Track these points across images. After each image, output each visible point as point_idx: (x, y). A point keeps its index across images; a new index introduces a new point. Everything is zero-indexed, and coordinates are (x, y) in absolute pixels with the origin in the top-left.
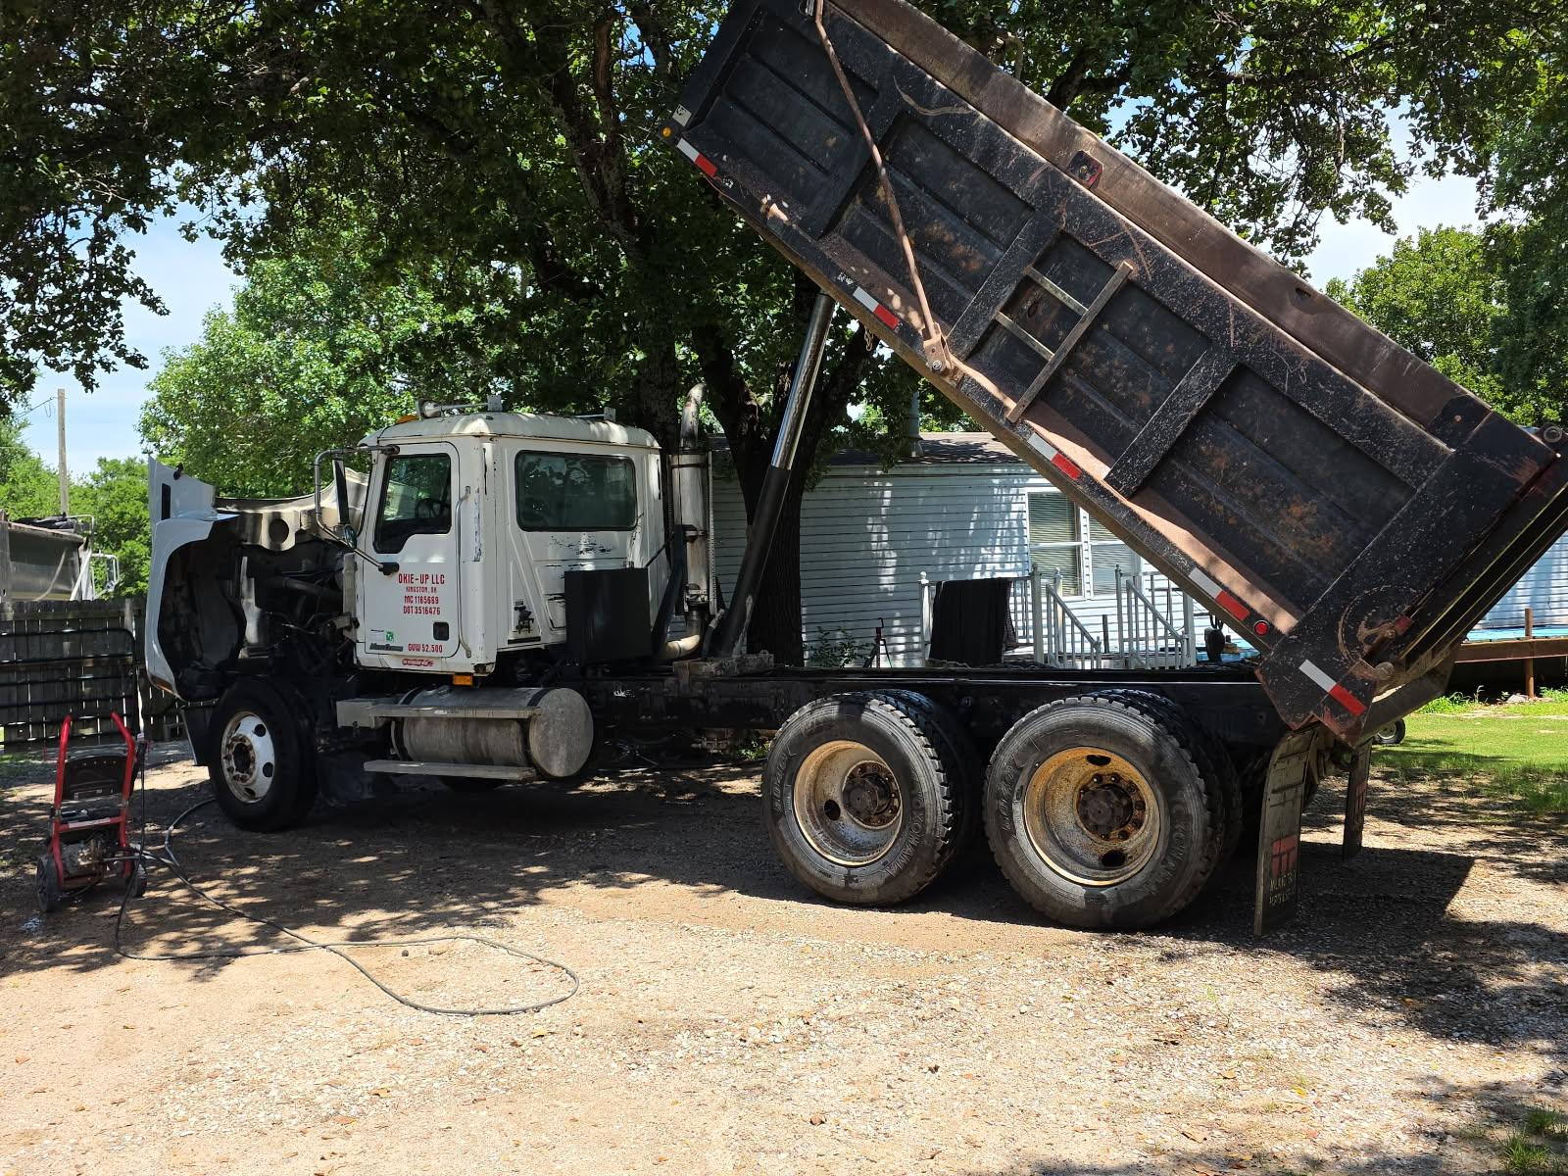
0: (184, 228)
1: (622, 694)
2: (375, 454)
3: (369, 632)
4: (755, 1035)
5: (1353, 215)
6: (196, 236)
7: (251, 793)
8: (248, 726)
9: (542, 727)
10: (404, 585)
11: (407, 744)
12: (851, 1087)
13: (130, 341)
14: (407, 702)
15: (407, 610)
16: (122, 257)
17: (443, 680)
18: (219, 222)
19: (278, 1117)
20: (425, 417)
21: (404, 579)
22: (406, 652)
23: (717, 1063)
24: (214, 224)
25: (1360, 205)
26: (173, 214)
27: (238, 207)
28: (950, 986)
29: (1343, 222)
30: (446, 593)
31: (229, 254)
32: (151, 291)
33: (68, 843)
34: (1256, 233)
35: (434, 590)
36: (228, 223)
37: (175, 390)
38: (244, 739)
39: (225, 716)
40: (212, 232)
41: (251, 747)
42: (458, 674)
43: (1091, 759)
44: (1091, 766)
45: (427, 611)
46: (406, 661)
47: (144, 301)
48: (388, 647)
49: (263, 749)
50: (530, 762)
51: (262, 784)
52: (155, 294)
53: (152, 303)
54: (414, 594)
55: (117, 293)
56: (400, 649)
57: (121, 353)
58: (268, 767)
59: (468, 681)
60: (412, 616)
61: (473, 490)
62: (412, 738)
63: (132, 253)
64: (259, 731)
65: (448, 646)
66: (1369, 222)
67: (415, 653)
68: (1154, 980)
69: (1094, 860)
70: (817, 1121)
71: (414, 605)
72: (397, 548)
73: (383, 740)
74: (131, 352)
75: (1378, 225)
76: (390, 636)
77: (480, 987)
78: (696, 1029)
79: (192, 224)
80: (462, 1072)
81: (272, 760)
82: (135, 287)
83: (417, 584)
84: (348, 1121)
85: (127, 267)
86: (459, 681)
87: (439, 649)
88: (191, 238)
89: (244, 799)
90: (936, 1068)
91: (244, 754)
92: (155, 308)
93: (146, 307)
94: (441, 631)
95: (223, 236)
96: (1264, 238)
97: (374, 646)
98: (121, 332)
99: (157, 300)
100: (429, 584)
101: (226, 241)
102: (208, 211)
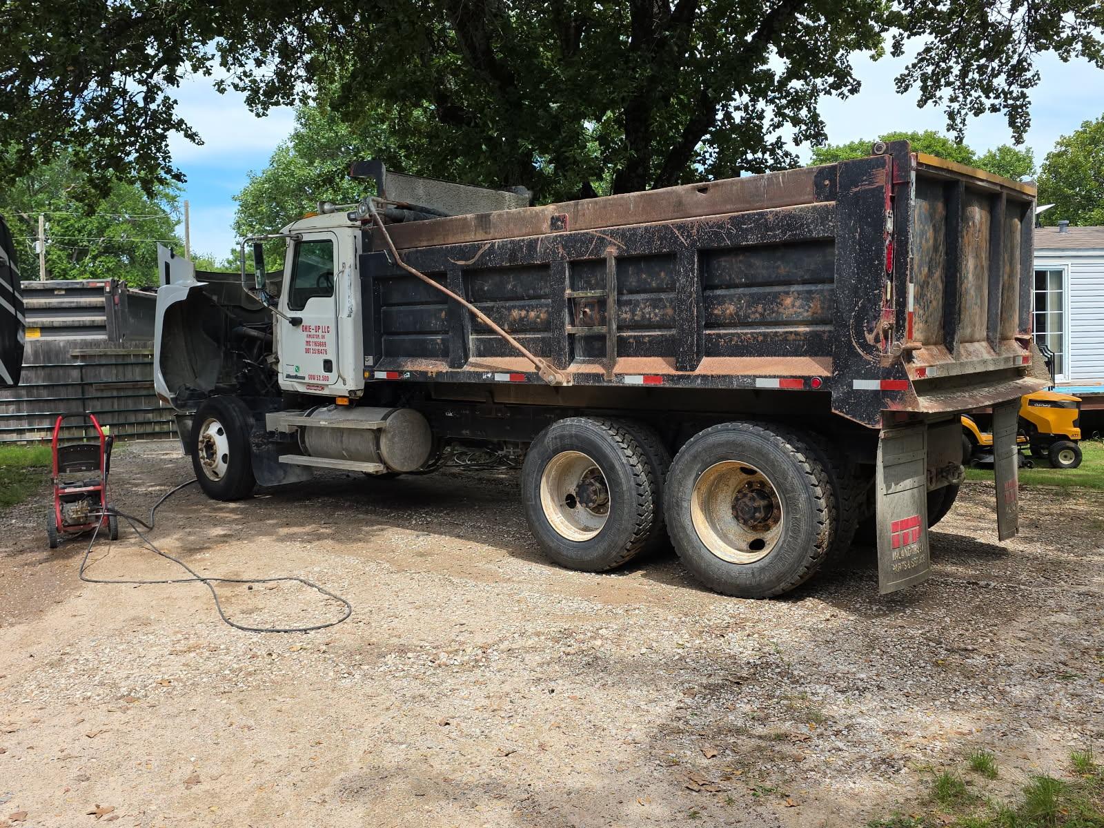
0: (216, 83)
1: (451, 414)
2: (288, 239)
3: (285, 366)
4: (443, 658)
5: (1073, 54)
6: (225, 90)
7: (216, 474)
8: (213, 429)
9: (389, 436)
10: (305, 333)
11: (307, 445)
12: (487, 700)
13: (176, 163)
14: (309, 415)
15: (307, 351)
16: (169, 105)
17: (329, 401)
18: (241, 80)
19: (89, 694)
20: (324, 212)
21: (306, 329)
22: (307, 380)
23: (405, 677)
24: (237, 81)
25: (1079, 46)
26: (210, 74)
27: (253, 69)
28: (600, 632)
29: (1065, 60)
30: (330, 338)
31: (250, 101)
32: (190, 128)
33: (67, 502)
34: (993, 69)
35: (323, 337)
36: (247, 80)
37: (250, 200)
38: (210, 438)
39: (200, 422)
40: (236, 87)
41: (214, 443)
42: (340, 396)
43: (744, 470)
44: (744, 476)
45: (320, 352)
46: (309, 385)
47: (187, 136)
48: (296, 377)
49: (222, 445)
50: (381, 460)
51: (222, 468)
52: (194, 130)
53: (191, 136)
54: (311, 340)
55: (165, 130)
56: (303, 378)
57: (169, 171)
58: (225, 457)
59: (346, 402)
60: (311, 355)
61: (347, 266)
62: (311, 441)
63: (175, 102)
64: (220, 432)
65: (333, 376)
66: (1087, 59)
67: (312, 381)
68: (756, 636)
69: (745, 546)
70: (443, 723)
71: (311, 347)
72: (301, 307)
73: (294, 442)
74: (175, 170)
75: (1093, 62)
76: (298, 369)
77: (283, 613)
78: (402, 651)
79: (222, 81)
80: (227, 672)
81: (227, 453)
82: (179, 125)
83: (313, 332)
84: (132, 700)
85: (173, 111)
86: (339, 401)
87: (326, 378)
88: (222, 91)
89: (212, 478)
90: (553, 691)
91: (210, 446)
92: (194, 141)
93: (188, 140)
94: (328, 365)
95: (244, 89)
96: (999, 74)
97: (288, 376)
98: (170, 157)
99: (196, 134)
100: (320, 333)
101: (247, 93)
102: (232, 71)
